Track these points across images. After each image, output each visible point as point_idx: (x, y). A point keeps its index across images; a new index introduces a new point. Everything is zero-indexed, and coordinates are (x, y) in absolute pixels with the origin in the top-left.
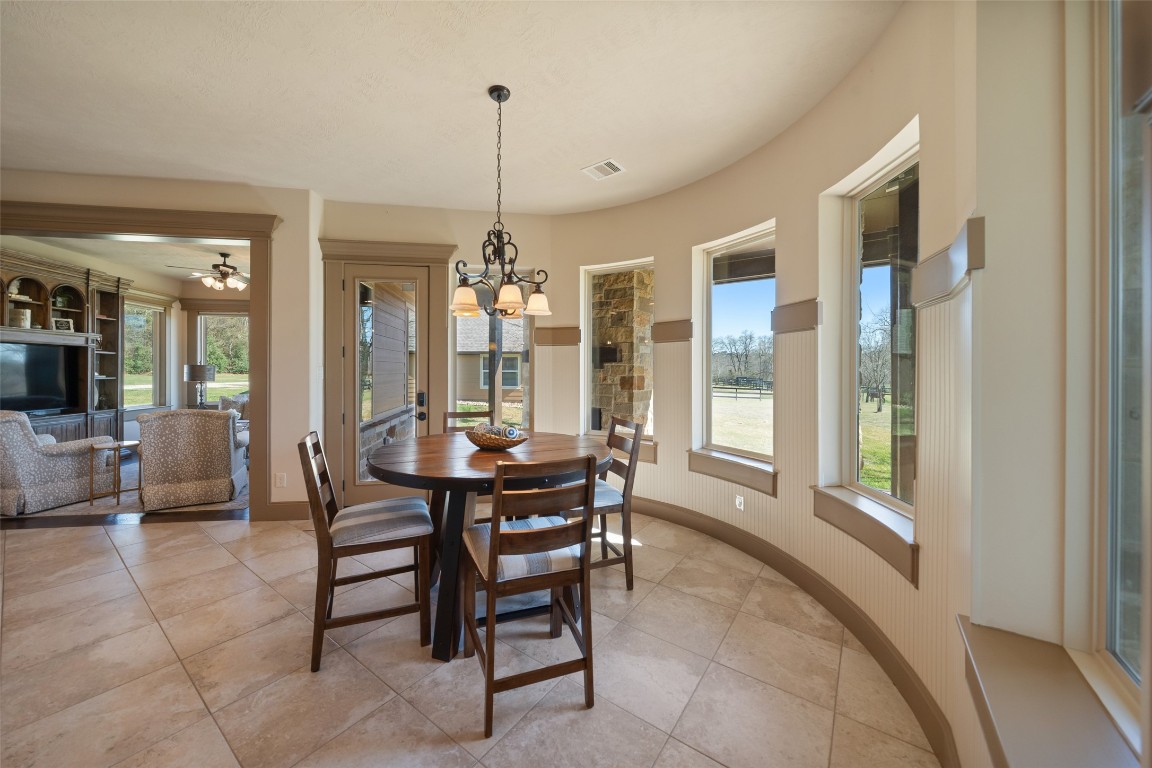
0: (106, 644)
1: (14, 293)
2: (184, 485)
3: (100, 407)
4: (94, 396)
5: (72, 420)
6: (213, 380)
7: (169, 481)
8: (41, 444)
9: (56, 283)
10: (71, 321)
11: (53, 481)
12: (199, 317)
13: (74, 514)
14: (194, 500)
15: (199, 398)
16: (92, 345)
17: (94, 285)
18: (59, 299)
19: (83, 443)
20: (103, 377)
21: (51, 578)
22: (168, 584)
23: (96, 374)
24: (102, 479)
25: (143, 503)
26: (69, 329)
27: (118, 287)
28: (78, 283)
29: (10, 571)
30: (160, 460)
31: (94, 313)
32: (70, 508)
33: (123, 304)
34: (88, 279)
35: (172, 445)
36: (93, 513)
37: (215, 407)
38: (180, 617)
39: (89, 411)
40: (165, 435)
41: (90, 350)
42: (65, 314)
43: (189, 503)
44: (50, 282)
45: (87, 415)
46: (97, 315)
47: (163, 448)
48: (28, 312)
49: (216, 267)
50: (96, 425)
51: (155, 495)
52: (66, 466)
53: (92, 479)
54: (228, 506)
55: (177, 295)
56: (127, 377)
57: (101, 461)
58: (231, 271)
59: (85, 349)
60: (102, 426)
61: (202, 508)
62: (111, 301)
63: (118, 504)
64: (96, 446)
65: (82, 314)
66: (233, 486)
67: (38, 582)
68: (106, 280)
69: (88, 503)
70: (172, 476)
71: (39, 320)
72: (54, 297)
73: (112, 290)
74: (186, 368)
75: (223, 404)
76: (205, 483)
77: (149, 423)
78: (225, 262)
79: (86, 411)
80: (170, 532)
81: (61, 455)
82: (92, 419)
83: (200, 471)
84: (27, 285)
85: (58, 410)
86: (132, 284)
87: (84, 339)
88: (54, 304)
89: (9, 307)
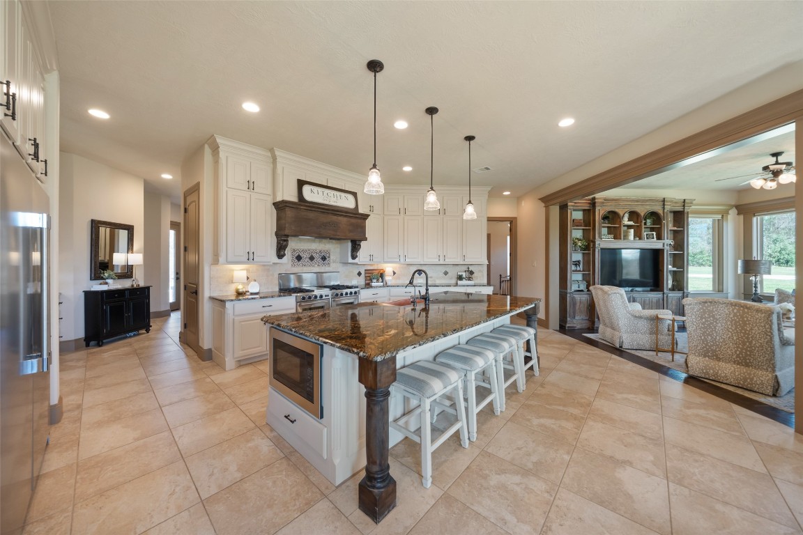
0: (629, 469)
1: (626, 221)
2: (722, 364)
3: (673, 289)
4: (669, 282)
5: (655, 296)
6: (769, 273)
7: (709, 356)
8: (630, 309)
9: (646, 211)
10: (654, 233)
11: (636, 333)
12: (755, 219)
13: (645, 357)
14: (732, 381)
15: (754, 289)
16: (666, 248)
17: (668, 208)
18: (648, 221)
19: (653, 312)
20: (675, 269)
21: (619, 396)
22: (687, 450)
23: (670, 267)
24: (664, 339)
25: (687, 367)
26: (653, 238)
27: (684, 206)
28: (658, 209)
29: (604, 381)
30: (701, 337)
31: (669, 225)
32: (645, 352)
33: (688, 217)
34: (664, 205)
35: (710, 327)
36: (656, 361)
37: (770, 298)
38: (686, 491)
39: (665, 291)
40: (705, 318)
41: (665, 251)
42: (652, 229)
43: (728, 382)
44: (642, 211)
45: (664, 294)
46: (671, 227)
47: (704, 328)
48: (632, 231)
49: (766, 168)
50: (670, 301)
51: (698, 364)
52: (644, 325)
53: (657, 337)
54: (770, 401)
55: (733, 203)
56: (691, 268)
57: (664, 327)
58: (784, 167)
59: (662, 250)
60: (674, 302)
61: (740, 392)
62: (680, 217)
63: (673, 361)
64: (660, 316)
65: (660, 228)
66: (778, 382)
67: (613, 395)
68: (676, 203)
69: (655, 353)
70: (711, 353)
71: (638, 235)
72: (645, 220)
73: (680, 209)
74: (740, 263)
75: (779, 296)
76: (744, 369)
77: (692, 306)
78: (777, 161)
79: (662, 290)
80: (703, 400)
81: (640, 317)
82: (667, 296)
83: (738, 356)
84: (633, 215)
85: (649, 289)
86: (694, 202)
87: (662, 244)
88: (645, 224)
89: (623, 229)
